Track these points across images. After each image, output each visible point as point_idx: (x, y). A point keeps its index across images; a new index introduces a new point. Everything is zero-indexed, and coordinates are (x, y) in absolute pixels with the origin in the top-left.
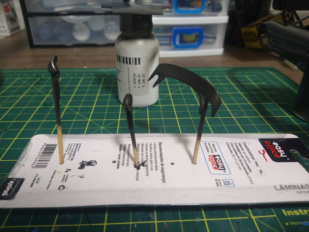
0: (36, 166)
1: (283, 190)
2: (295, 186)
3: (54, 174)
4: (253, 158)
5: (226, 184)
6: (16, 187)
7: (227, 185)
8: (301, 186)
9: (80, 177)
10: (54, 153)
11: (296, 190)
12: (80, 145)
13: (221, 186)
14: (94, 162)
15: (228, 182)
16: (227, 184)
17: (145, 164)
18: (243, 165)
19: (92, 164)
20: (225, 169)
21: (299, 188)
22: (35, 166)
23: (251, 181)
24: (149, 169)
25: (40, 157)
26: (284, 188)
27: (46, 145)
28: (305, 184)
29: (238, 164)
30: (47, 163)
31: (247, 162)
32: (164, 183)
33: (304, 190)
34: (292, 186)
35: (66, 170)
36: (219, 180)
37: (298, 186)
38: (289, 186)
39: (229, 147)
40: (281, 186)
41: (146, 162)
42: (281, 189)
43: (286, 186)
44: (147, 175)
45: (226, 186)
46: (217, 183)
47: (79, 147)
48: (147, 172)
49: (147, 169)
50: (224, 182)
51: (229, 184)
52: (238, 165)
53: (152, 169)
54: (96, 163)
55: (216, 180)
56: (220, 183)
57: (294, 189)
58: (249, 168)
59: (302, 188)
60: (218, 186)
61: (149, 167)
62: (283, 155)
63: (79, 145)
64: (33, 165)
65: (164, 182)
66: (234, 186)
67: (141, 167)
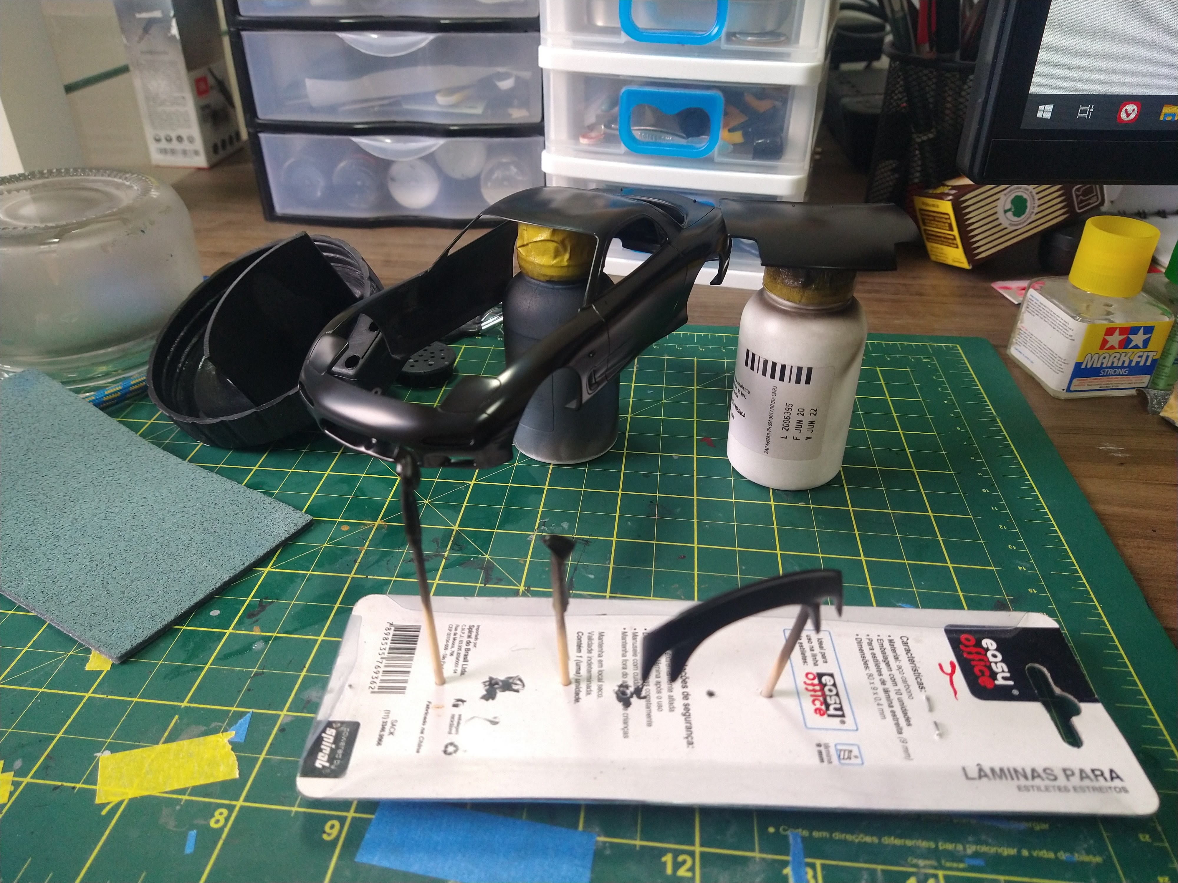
0: (380, 688)
1: (984, 780)
2: (1016, 771)
3: (427, 710)
4: (921, 686)
5: (842, 757)
6: (342, 744)
7: (844, 759)
8: (1033, 771)
9: (489, 723)
10: (416, 652)
11: (1016, 782)
12: (477, 629)
13: (830, 762)
14: (518, 682)
15: (847, 753)
16: (846, 756)
17: (643, 694)
18: (891, 706)
19: (514, 687)
20: (843, 716)
21: (1026, 777)
22: (377, 687)
23: (906, 750)
24: (654, 707)
25: (384, 661)
26: (986, 776)
27: (393, 628)
28: (1042, 768)
29: (881, 702)
30: (406, 681)
31: (905, 697)
32: (691, 746)
33: (1037, 782)
34: (1009, 770)
35: (453, 702)
36: (827, 746)
37: (1024, 770)
38: (1002, 770)
39: (861, 650)
40: (981, 770)
41: (645, 688)
42: (980, 777)
43: (993, 770)
44: (650, 724)
45: (843, 761)
46: (820, 753)
47: (476, 636)
48: (649, 716)
49: (648, 707)
50: (837, 750)
51: (849, 758)
52: (878, 705)
53: (660, 707)
54: (524, 686)
55: (819, 745)
56: (828, 755)
57: (1012, 778)
58: (905, 713)
59: (1033, 778)
60: (822, 760)
61: (654, 700)
62: (1005, 678)
63: (474, 630)
64: (373, 686)
65: (690, 743)
66: (863, 763)
67: (634, 700)
